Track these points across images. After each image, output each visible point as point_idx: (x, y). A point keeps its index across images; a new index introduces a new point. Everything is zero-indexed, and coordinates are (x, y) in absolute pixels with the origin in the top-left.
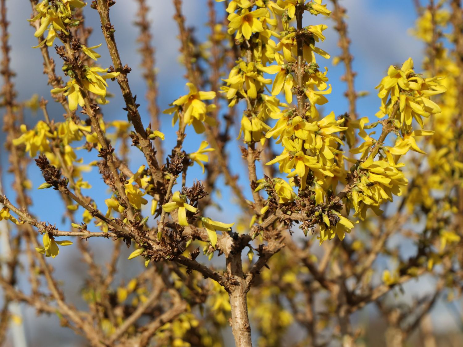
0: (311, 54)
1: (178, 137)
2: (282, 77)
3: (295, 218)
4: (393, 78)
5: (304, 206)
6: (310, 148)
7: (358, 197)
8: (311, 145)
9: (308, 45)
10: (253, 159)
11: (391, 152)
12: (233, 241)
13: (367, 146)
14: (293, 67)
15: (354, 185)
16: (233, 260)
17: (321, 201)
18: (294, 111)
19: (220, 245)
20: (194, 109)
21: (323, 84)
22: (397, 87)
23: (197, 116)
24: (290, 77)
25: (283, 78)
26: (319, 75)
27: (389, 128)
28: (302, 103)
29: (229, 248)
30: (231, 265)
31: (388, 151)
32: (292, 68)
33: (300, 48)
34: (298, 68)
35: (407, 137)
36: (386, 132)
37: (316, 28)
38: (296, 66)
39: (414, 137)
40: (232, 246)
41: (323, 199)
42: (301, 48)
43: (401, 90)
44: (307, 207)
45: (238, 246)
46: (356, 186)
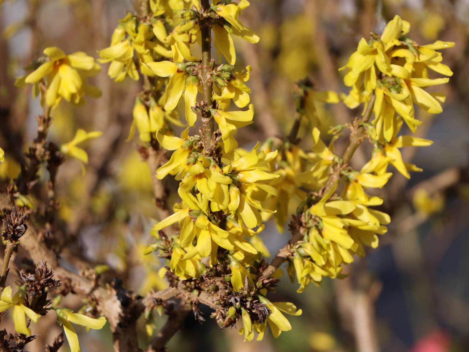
0: (227, 38)
1: (39, 125)
2: (180, 80)
3: (204, 301)
4: (367, 56)
5: (217, 289)
6: (219, 209)
7: (303, 268)
8: (222, 204)
9: (223, 26)
10: (157, 164)
11: (360, 182)
12: (121, 308)
13: (325, 165)
14: (196, 69)
15: (297, 246)
16: (122, 337)
17: (241, 286)
18: (199, 141)
19: (103, 310)
20: (63, 82)
21: (243, 95)
22: (373, 70)
23: (67, 96)
24: (193, 80)
25: (183, 80)
26: (236, 84)
27: (361, 136)
28: (209, 130)
29: (116, 318)
30: (120, 345)
31: (356, 181)
32: (194, 70)
33: (205, 39)
34: (202, 72)
35: (390, 148)
36: (355, 142)
37: (229, 10)
38: (200, 67)
39: (400, 149)
40: (120, 315)
41: (244, 283)
42: (207, 40)
43: (380, 76)
44: (220, 292)
45: (129, 316)
46: (300, 247)
